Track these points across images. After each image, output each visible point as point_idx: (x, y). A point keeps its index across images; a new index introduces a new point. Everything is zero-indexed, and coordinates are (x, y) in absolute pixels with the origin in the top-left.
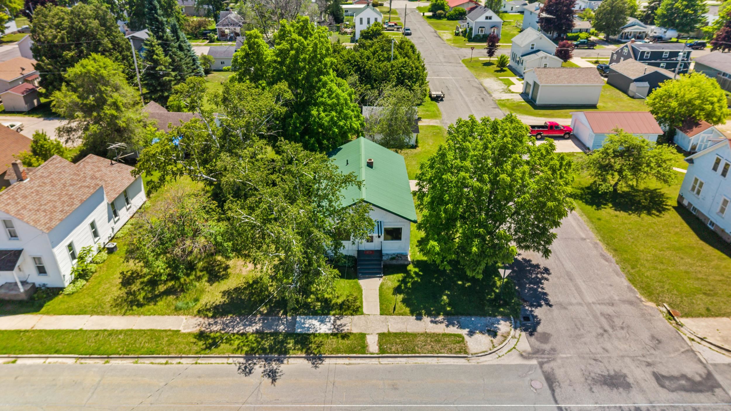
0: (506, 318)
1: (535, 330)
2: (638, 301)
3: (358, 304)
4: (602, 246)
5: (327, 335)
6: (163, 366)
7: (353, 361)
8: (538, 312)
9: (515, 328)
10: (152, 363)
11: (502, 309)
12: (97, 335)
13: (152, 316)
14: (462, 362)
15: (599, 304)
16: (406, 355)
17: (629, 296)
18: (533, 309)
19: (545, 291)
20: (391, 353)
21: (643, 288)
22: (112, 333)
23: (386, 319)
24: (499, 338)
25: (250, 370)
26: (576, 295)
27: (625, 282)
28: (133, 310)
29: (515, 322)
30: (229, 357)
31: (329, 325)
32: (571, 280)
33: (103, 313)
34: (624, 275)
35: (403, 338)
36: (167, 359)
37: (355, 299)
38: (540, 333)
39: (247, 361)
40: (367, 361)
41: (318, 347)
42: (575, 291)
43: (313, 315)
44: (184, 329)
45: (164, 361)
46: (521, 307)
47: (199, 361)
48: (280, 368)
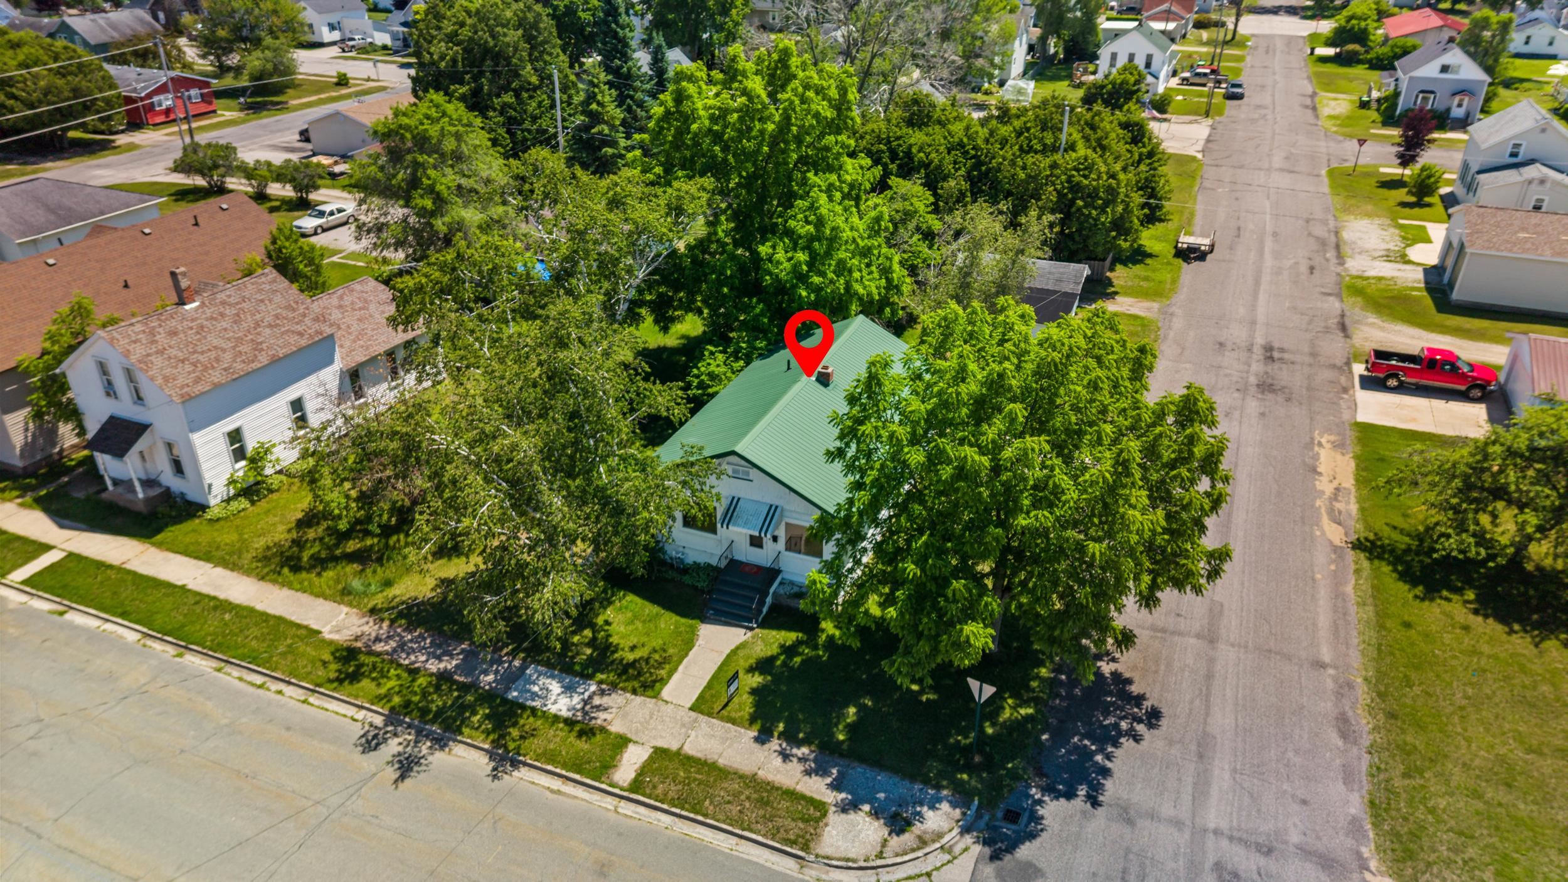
0: (962, 797)
1: (1011, 848)
2: (1355, 865)
3: (663, 673)
4: (1362, 693)
5: (556, 718)
6: (252, 689)
7: (569, 788)
8: (1053, 810)
9: (965, 830)
10: (241, 679)
11: (965, 776)
12: (197, 603)
13: (299, 594)
14: (787, 865)
15: (1231, 838)
16: (677, 811)
17: (1339, 844)
18: (1046, 798)
19: (1109, 764)
20: (649, 797)
21: (1398, 835)
22: (221, 606)
23: (695, 721)
24: (908, 838)
25: (378, 745)
26: (1186, 798)
27: (1355, 805)
28: (279, 573)
29: (978, 816)
30: (361, 707)
31: (576, 699)
32: (1201, 756)
33: (233, 567)
34: (1367, 787)
35: (698, 772)
36: (267, 679)
37: (666, 660)
38: (1018, 862)
39: (386, 725)
40: (596, 797)
41: (522, 737)
42: (1190, 789)
43: (562, 671)
44: (330, 632)
45: (258, 679)
46: (1020, 786)
47: (311, 700)
48: (430, 758)
